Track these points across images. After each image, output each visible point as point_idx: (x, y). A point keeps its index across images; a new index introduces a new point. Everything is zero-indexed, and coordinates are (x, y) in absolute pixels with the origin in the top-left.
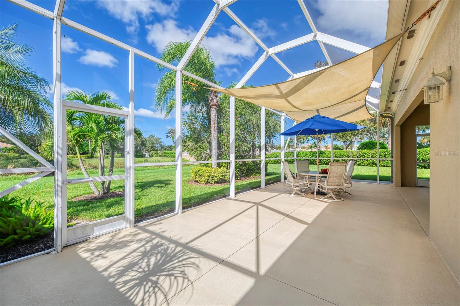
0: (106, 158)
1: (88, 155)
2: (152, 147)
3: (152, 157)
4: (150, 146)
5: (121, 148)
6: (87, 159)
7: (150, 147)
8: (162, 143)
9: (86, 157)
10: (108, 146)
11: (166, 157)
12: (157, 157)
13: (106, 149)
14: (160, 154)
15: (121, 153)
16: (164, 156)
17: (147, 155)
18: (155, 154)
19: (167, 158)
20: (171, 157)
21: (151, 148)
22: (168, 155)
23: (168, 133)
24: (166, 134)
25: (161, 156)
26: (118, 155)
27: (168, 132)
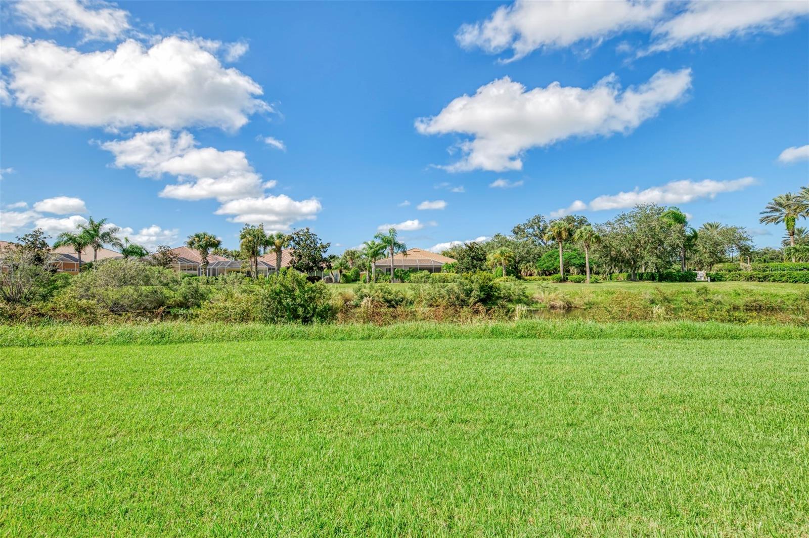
0: (592, 283)
1: (557, 276)
2: (713, 253)
3: (721, 280)
4: (708, 251)
5: (628, 260)
6: (555, 284)
7: (707, 255)
8: (747, 239)
9: (553, 279)
10: (598, 255)
11: (774, 281)
12: (739, 283)
13: (595, 263)
14: (750, 272)
15: (627, 272)
16: (765, 279)
17: (701, 274)
18: (730, 271)
19: (776, 284)
20: (796, 282)
21: (710, 257)
22: (783, 276)
23: (768, 210)
24: (761, 213)
25: (750, 278)
26: (621, 275)
27: (767, 208)
